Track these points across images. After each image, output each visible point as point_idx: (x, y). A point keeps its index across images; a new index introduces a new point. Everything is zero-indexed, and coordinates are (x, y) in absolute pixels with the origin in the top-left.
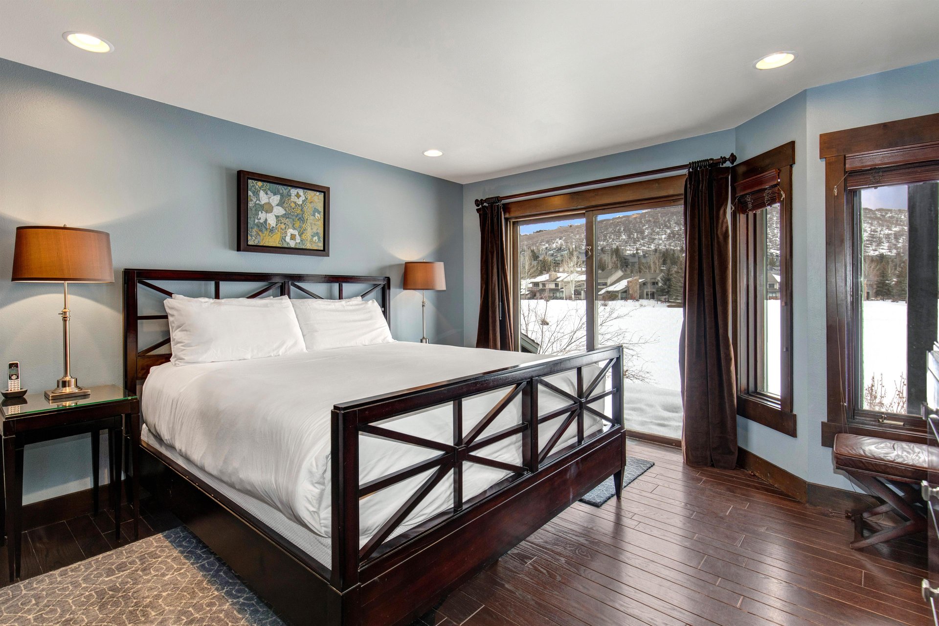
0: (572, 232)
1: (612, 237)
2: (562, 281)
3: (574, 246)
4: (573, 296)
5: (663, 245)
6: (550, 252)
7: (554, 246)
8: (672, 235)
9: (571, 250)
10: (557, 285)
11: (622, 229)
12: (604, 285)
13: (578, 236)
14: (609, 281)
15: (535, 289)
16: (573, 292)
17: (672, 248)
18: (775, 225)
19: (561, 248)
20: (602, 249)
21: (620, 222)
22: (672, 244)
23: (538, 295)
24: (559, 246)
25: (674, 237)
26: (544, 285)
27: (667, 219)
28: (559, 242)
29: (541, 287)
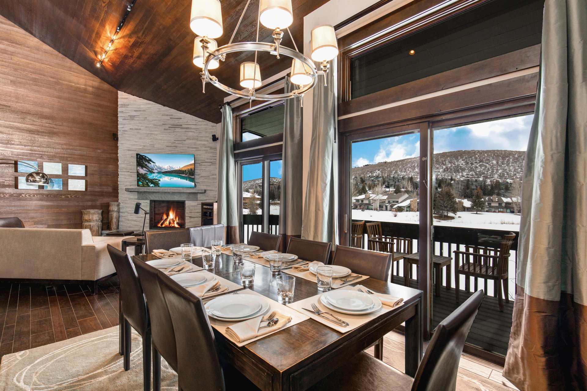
0: (386, 166)
1: (410, 169)
2: (372, 199)
3: (386, 175)
4: (378, 208)
5: (440, 175)
6: (372, 179)
7: (375, 175)
8: (446, 169)
9: (384, 177)
10: (370, 201)
11: (416, 165)
12: (396, 202)
13: (389, 169)
14: (400, 200)
15: (357, 203)
16: (378, 206)
17: (446, 177)
18: (511, 164)
19: (378, 176)
20: (403, 177)
21: (415, 161)
22: (446, 175)
23: (359, 207)
24: (377, 174)
25: (447, 171)
26: (362, 201)
27: (444, 159)
28: (378, 172)
29: (360, 202)
